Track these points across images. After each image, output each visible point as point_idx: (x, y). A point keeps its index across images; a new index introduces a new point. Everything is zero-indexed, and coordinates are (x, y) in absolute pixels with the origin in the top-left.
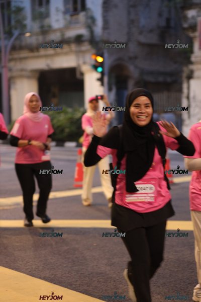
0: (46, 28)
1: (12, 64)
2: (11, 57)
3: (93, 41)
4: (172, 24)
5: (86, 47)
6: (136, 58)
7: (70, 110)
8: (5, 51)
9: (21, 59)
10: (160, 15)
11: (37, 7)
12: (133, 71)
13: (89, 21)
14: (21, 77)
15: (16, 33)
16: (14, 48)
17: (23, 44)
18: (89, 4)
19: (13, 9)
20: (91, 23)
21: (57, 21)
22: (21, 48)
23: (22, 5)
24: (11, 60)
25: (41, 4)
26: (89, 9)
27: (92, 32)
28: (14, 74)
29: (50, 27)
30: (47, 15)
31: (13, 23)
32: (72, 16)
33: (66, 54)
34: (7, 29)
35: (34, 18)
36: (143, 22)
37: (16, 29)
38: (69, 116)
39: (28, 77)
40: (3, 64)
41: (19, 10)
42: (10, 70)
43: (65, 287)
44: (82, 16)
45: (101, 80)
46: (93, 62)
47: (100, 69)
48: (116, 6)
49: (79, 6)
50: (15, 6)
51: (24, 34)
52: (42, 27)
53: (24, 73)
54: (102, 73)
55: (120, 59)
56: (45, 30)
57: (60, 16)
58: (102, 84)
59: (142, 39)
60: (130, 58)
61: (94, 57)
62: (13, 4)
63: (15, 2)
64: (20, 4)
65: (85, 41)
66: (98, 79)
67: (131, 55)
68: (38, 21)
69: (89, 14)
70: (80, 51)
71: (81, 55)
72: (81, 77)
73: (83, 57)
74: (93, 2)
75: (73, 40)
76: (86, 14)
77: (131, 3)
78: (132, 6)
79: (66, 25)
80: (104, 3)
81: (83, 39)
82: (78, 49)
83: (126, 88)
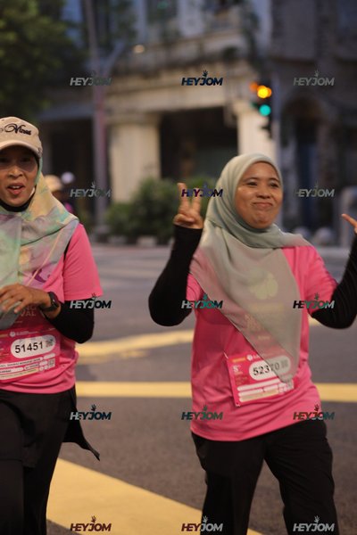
0: (171, 37)
1: (112, 102)
5: (242, 68)
9: (129, 92)
12: (326, 111)
13: (248, 22)
14: (129, 123)
15: (119, 45)
16: (117, 73)
17: (132, 65)
19: (114, 3)
20: (250, 25)
21: (190, 23)
22: (128, 72)
24: (110, 94)
27: (252, 41)
28: (117, 119)
29: (178, 34)
30: (173, 12)
31: (114, 28)
34: (103, 39)
36: (344, 20)
37: (119, 37)
39: (142, 124)
40: (95, 102)
41: (124, 5)
42: (109, 111)
44: (234, 14)
45: (268, 128)
47: (265, 110)
51: (131, 48)
52: (164, 34)
53: (132, 117)
54: (270, 117)
56: (170, 40)
57: (196, 15)
58: (271, 136)
59: (344, 52)
61: (253, 88)
65: (241, 58)
66: (263, 128)
68: (157, 24)
69: (248, 8)
70: (232, 78)
71: (233, 84)
72: (232, 124)
73: (237, 88)
75: (217, 57)
76: (243, 9)
79: (207, 29)
81: (237, 55)
82: (228, 74)
83: (315, 142)
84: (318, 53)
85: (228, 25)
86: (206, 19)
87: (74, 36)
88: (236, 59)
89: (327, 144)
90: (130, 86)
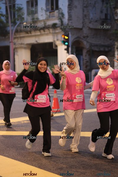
0: (36, 20)
1: (16, 41)
2: (15, 36)
4: (109, 18)
5: (58, 30)
6: (87, 37)
8: (12, 33)
9: (21, 37)
10: (102, 12)
11: (30, 8)
12: (86, 44)
14: (21, 48)
15: (18, 22)
16: (17, 31)
17: (22, 29)
18: (60, 6)
19: (17, 9)
20: (61, 16)
21: (42, 15)
22: (21, 31)
23: (21, 7)
24: (15, 38)
25: (32, 6)
26: (60, 8)
27: (62, 22)
28: (17, 46)
29: (38, 19)
30: (36, 12)
31: (16, 17)
32: (50, 12)
33: (47, 34)
34: (13, 20)
35: (28, 14)
36: (91, 16)
37: (18, 20)
39: (25, 48)
41: (20, 9)
42: (15, 44)
43: (47, 171)
44: (56, 13)
45: (67, 50)
46: (63, 40)
47: (66, 43)
48: (76, 7)
49: (55, 7)
50: (17, 7)
51: (23, 23)
52: (33, 19)
53: (22, 46)
54: (68, 46)
55: (78, 37)
57: (44, 13)
58: (68, 52)
59: (91, 26)
60: (84, 37)
61: (63, 36)
62: (16, 6)
63: (18, 4)
64: (20, 5)
65: (58, 27)
66: (65, 49)
67: (85, 35)
68: (31, 16)
69: (60, 11)
70: (55, 33)
71: (56, 35)
72: (56, 48)
73: (57, 36)
74: (62, 5)
75: (51, 27)
76: (59, 11)
77: (85, 5)
78: (85, 7)
79: (47, 18)
80: (69, 5)
81: (57, 26)
82: (54, 32)
83: (82, 55)
84: (83, 26)
85: (54, 17)
86: (47, 15)
87: (3, 19)
88: (57, 27)
89: (86, 55)
90: (21, 36)
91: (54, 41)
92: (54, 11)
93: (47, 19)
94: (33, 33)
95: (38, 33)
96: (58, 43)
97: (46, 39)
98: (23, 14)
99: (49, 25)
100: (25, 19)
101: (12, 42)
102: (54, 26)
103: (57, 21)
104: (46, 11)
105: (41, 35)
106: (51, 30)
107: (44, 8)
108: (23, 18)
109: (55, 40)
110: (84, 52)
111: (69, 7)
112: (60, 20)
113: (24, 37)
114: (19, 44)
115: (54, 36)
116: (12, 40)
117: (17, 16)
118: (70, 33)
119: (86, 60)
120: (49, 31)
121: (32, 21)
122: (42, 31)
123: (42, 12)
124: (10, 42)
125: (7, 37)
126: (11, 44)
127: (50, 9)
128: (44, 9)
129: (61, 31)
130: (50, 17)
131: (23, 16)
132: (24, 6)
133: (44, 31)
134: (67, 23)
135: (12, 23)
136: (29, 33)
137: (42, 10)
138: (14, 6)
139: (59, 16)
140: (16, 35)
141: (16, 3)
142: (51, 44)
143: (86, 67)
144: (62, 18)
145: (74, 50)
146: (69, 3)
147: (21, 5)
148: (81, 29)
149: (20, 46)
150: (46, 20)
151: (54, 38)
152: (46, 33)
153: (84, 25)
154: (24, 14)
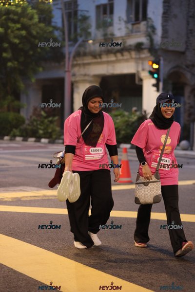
0: (109, 36)
1: (76, 70)
2: (75, 63)
3: (152, 49)
5: (145, 54)
7: (126, 113)
8: (69, 58)
9: (84, 65)
11: (102, 16)
12: (190, 79)
13: (149, 30)
14: (84, 81)
15: (80, 40)
16: (78, 55)
17: (87, 50)
18: (150, 14)
19: (80, 18)
21: (120, 29)
22: (85, 54)
23: (87, 14)
24: (74, 66)
25: (105, 13)
26: (150, 19)
27: (151, 40)
28: (78, 79)
29: (112, 35)
30: (111, 24)
31: (79, 31)
32: (133, 25)
33: (127, 60)
34: (72, 36)
35: (98, 27)
37: (81, 36)
38: (126, 119)
39: (91, 82)
40: (66, 69)
41: (85, 19)
42: (74, 75)
44: (143, 25)
45: (156, 85)
46: (152, 70)
47: (156, 76)
48: (175, 16)
49: (141, 16)
50: (81, 15)
51: (87, 41)
52: (105, 35)
53: (86, 78)
54: (158, 80)
55: (177, 66)
56: (108, 38)
57: (123, 25)
58: (158, 90)
60: (188, 66)
62: (79, 13)
63: (82, 11)
64: (85, 12)
65: (145, 49)
66: (154, 85)
67: (189, 63)
68: (101, 30)
69: (150, 23)
70: (140, 59)
71: (141, 62)
72: (140, 83)
73: (142, 64)
74: (154, 13)
75: (133, 48)
76: (147, 23)
77: (191, 14)
78: (191, 17)
79: (128, 33)
80: (164, 13)
81: (143, 47)
82: (138, 56)
83: (183, 95)
84: (187, 48)
85: (139, 32)
86: (127, 28)
87: (57, 34)
88: (142, 49)
89: (189, 97)
90: (86, 61)
91: (138, 72)
92: (139, 23)
93: (128, 35)
94: (105, 58)
95: (112, 58)
96: (144, 75)
97: (125, 68)
98: (89, 27)
99: (130, 46)
100: (93, 35)
101: (68, 71)
102: (139, 47)
103: (143, 40)
104: (127, 22)
105: (118, 61)
106: (133, 54)
107: (124, 17)
108: (89, 34)
109: (140, 69)
110: (187, 91)
111: (165, 17)
112: (148, 38)
113: (89, 64)
114: (82, 75)
115: (137, 63)
116: (68, 68)
117: (81, 30)
118: (162, 58)
119: (189, 103)
120: (130, 54)
121: (102, 38)
122: (119, 55)
123: (120, 24)
124: (66, 72)
125: (62, 63)
126: (67, 74)
127: (133, 19)
128: (123, 19)
129: (149, 55)
130: (132, 31)
131: (90, 30)
132: (92, 14)
133: (122, 55)
134: (159, 43)
135: (70, 40)
136: (98, 57)
137: (120, 20)
138: (76, 13)
139: (147, 31)
140: (76, 61)
141: (80, 8)
142: (132, 76)
143: (190, 115)
144: (151, 33)
145: (170, 87)
146: (164, 9)
147: (87, 11)
148: (183, 53)
149: (82, 78)
150: (125, 36)
151: (137, 67)
152: (125, 58)
153: (187, 46)
154: (91, 26)
